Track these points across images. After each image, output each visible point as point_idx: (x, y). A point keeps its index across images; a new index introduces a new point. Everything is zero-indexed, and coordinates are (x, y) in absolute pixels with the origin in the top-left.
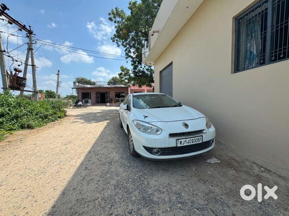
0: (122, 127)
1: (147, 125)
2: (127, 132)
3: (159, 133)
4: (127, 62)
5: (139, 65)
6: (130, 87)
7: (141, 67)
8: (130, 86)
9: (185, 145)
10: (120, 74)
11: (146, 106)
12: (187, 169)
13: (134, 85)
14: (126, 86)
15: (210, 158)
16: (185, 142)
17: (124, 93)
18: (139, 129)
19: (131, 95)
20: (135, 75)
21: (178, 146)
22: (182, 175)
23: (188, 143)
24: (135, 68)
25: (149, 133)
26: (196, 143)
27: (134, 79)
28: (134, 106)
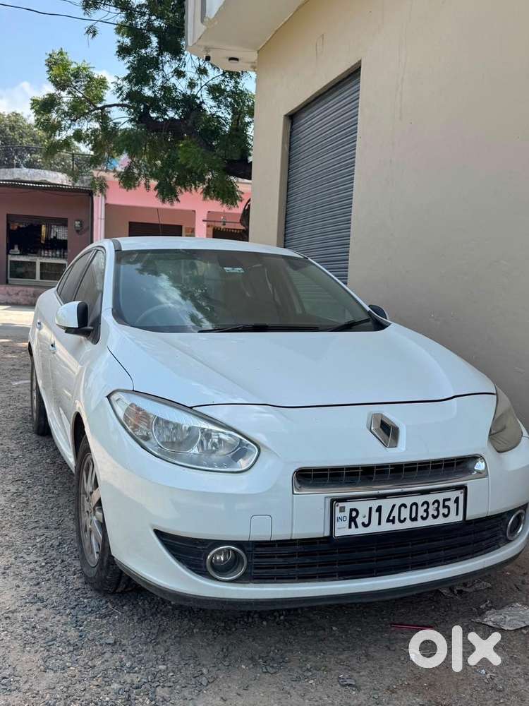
0: (43, 430)
1: (187, 421)
2: (71, 459)
3: (243, 463)
4: (92, 32)
5: (167, 57)
6: (101, 191)
7: (179, 74)
8: (103, 186)
9: (374, 528)
10: (44, 106)
11: (193, 318)
12: (377, 655)
13: (128, 180)
14: (77, 185)
15: (503, 607)
16: (375, 515)
17: (63, 222)
18: (142, 441)
19: (109, 245)
20: (141, 118)
21: (338, 533)
22: (349, 682)
23: (388, 520)
24: (141, 72)
25: (195, 464)
26: (430, 522)
27: (129, 143)
28: (119, 315)
